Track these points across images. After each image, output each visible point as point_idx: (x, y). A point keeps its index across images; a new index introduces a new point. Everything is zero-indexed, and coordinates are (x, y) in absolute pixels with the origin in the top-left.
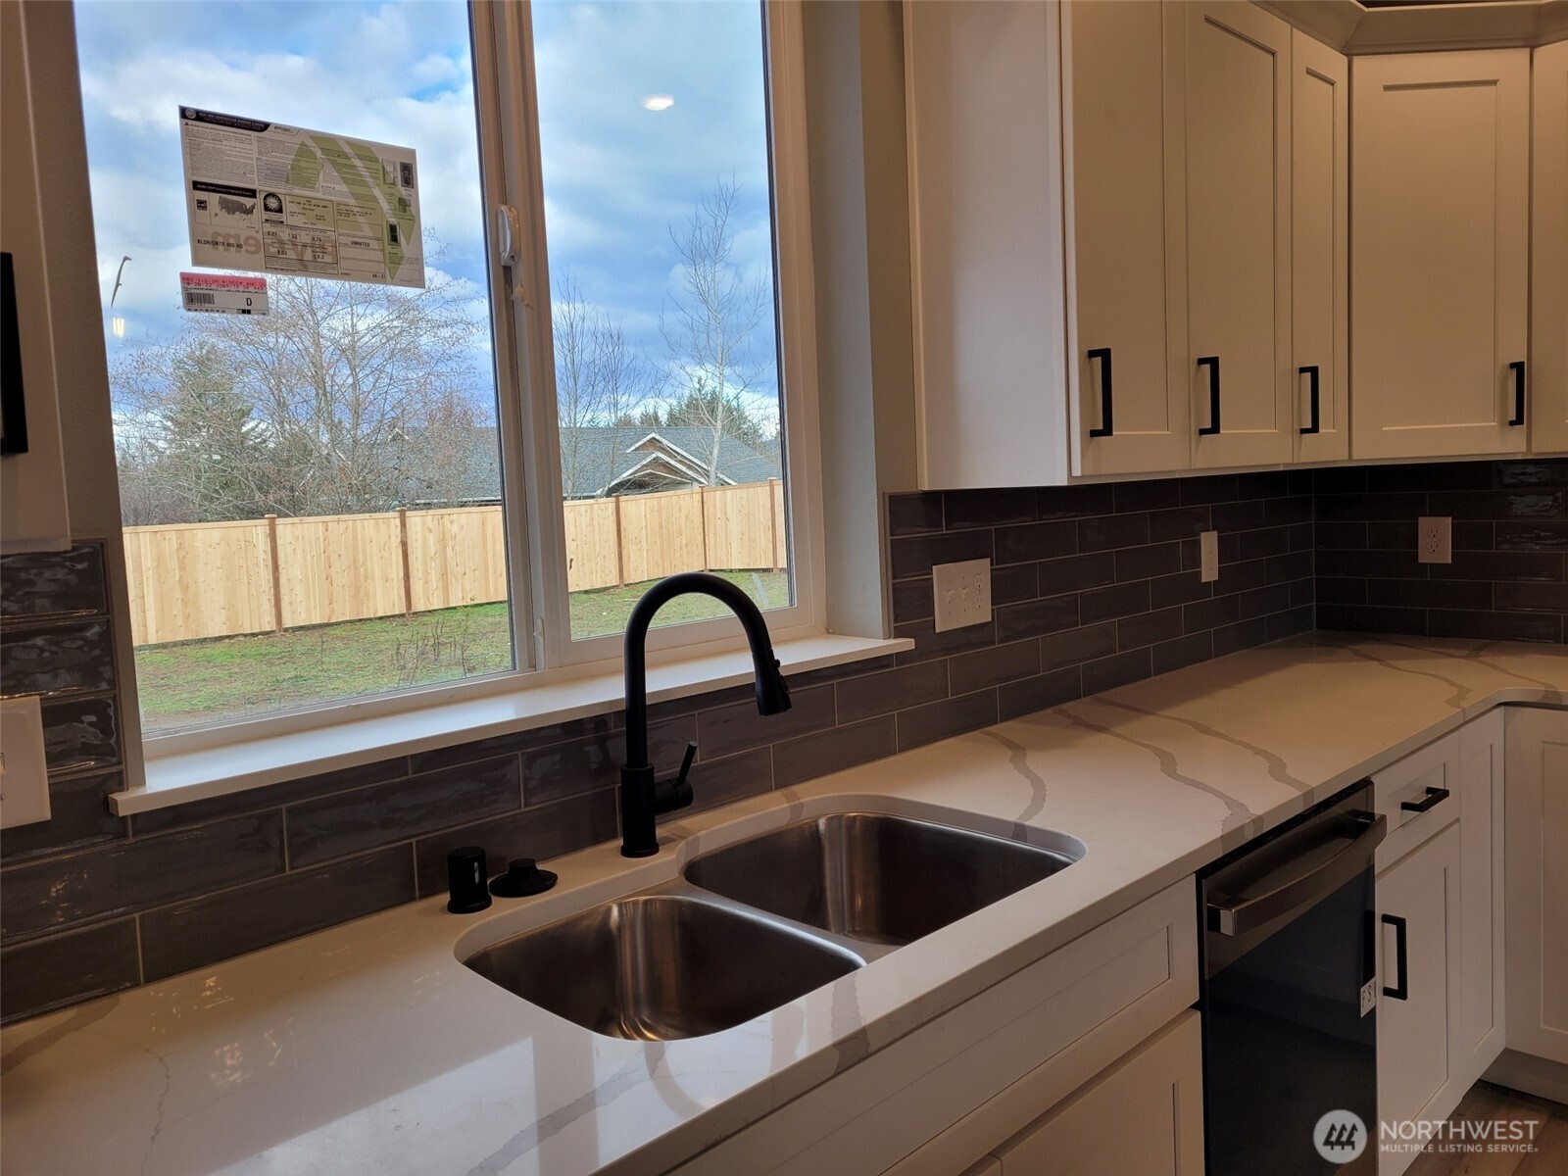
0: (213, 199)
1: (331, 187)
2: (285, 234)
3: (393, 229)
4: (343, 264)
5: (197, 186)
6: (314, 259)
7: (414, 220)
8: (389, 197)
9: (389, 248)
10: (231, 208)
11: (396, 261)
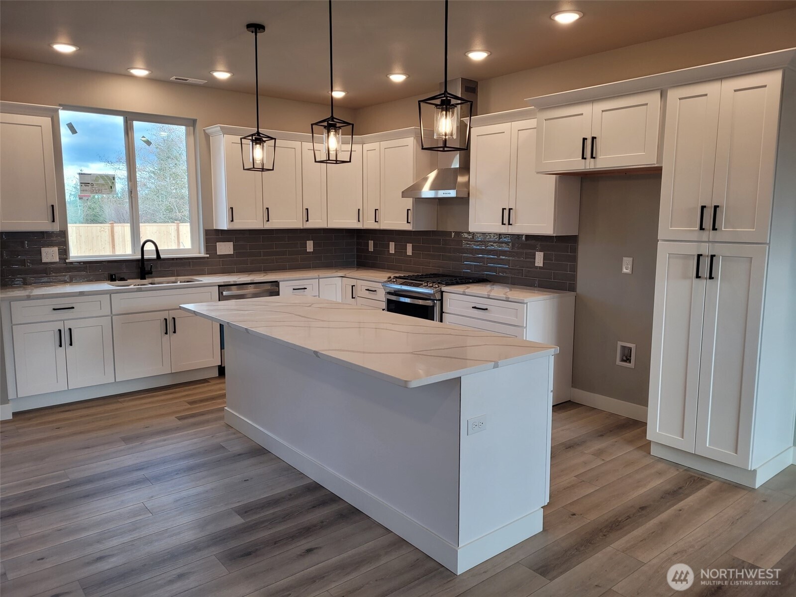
0: (83, 185)
1: (101, 181)
2: (94, 189)
3: (111, 187)
4: (103, 192)
5: (81, 183)
6: (99, 191)
7: (115, 185)
8: (111, 182)
9: (110, 189)
10: (86, 186)
11: (112, 191)
